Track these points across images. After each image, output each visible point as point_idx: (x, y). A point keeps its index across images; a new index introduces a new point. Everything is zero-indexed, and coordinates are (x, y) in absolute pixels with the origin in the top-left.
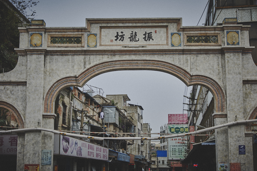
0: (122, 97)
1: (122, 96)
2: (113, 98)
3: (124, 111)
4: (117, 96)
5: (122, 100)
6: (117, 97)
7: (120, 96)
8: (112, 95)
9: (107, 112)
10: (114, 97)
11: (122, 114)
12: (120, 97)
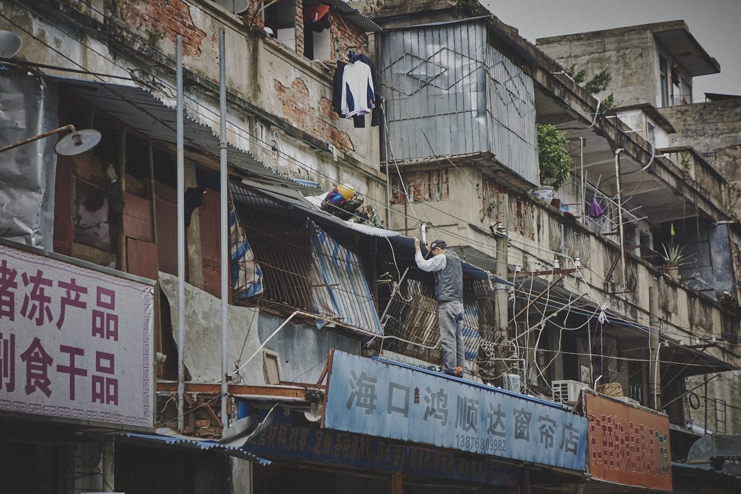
0: (651, 42)
1: (649, 35)
2: (587, 57)
3: (645, 120)
4: (612, 39)
5: (651, 67)
6: (611, 44)
7: (634, 36)
8: (578, 37)
9: (415, 73)
10: (593, 49)
11: (593, 110)
12: (636, 42)
